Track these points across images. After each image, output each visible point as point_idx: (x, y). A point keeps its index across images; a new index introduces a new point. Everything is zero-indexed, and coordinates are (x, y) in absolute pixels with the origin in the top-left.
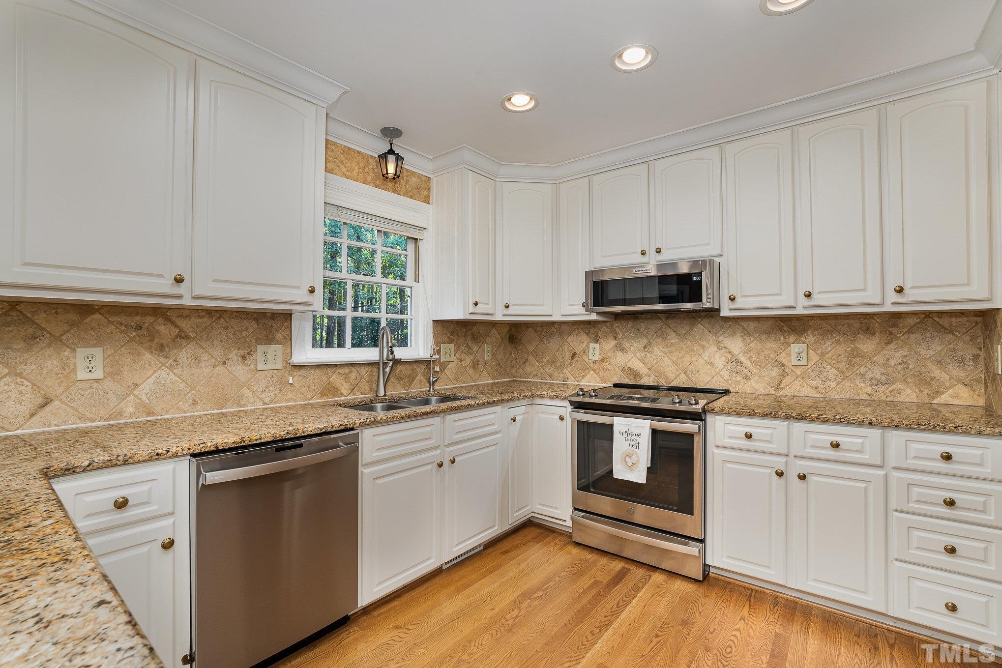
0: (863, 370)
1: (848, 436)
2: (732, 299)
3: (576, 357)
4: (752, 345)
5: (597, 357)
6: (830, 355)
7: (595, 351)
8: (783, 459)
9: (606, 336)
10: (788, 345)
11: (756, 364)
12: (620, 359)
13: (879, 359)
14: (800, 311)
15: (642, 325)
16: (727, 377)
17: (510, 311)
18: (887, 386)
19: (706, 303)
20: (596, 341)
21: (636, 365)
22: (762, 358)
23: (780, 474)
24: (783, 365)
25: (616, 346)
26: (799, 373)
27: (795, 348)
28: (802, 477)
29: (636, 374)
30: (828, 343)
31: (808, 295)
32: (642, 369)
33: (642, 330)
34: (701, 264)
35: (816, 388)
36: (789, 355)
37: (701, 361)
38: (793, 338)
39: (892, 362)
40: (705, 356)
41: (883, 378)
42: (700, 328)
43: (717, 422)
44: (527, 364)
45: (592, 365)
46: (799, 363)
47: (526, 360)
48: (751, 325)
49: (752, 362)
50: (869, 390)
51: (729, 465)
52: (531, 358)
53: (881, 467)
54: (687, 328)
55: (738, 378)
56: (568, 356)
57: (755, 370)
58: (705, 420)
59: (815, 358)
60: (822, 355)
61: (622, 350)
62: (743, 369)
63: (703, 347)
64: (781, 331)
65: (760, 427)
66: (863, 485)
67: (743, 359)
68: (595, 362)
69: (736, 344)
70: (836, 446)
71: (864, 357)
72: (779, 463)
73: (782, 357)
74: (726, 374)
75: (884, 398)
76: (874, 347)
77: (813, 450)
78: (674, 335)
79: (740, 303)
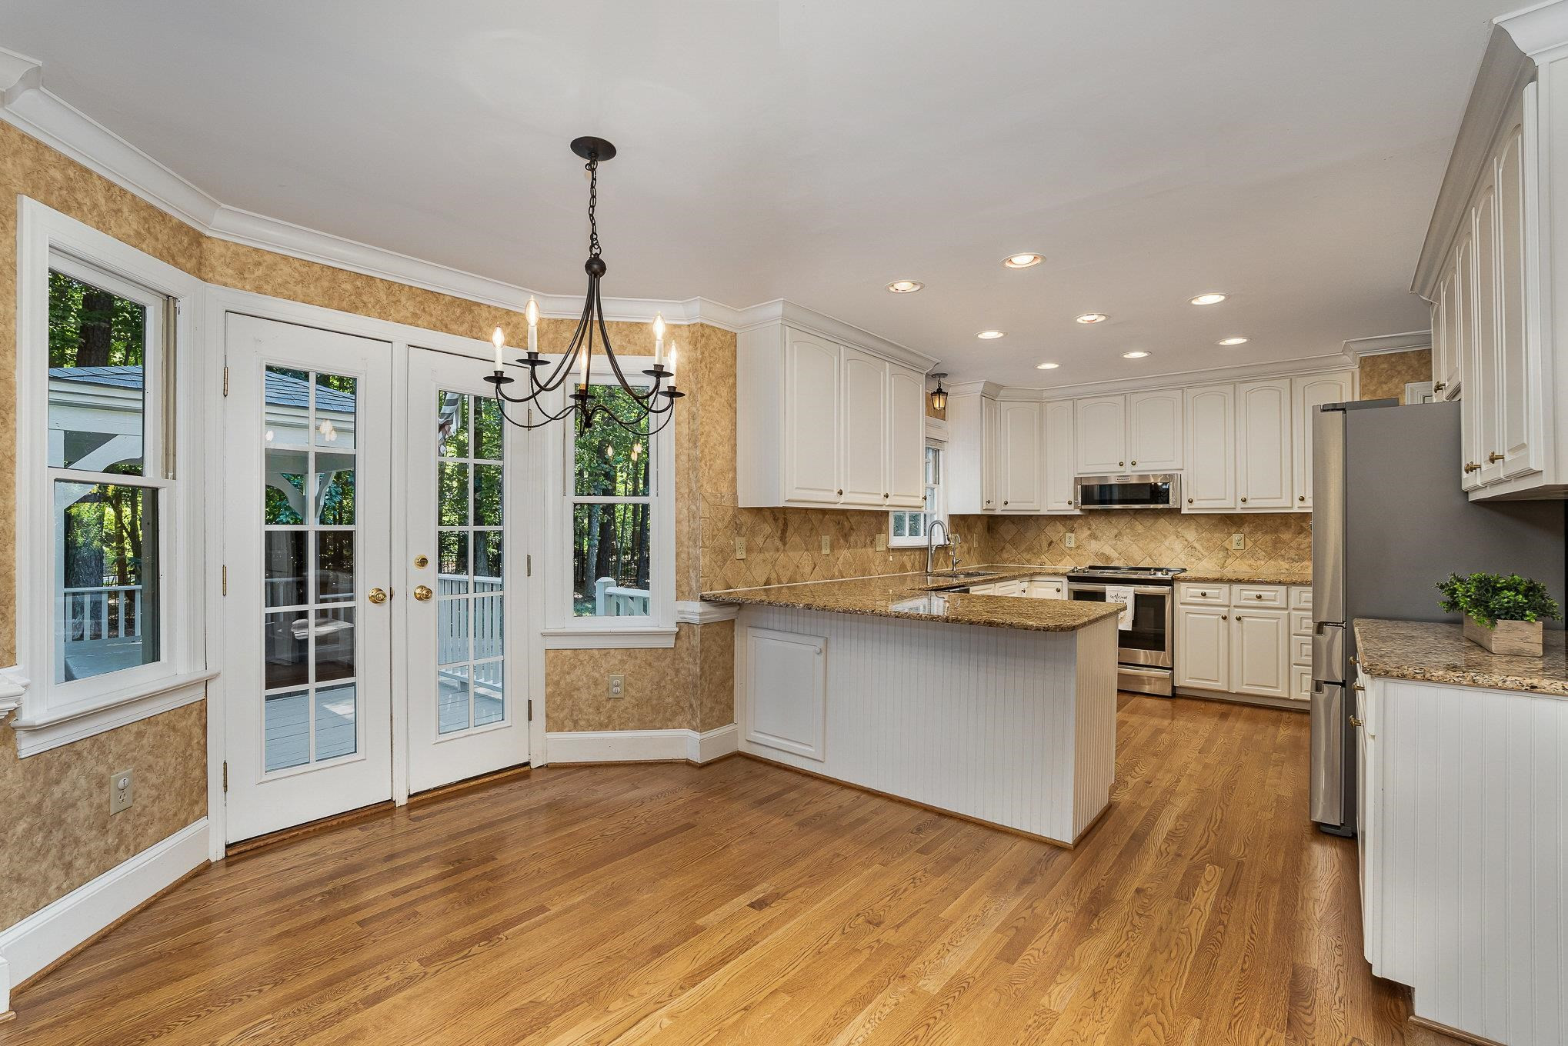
0: (1283, 552)
1: (1267, 592)
2: (1191, 502)
3: (1053, 545)
4: (1203, 535)
5: (1073, 545)
6: (1260, 541)
7: (1071, 540)
8: (1227, 609)
9: (1081, 527)
10: (1230, 534)
11: (1207, 549)
12: (1094, 546)
13: (1294, 544)
14: (1238, 511)
15: (1114, 520)
16: (1184, 559)
17: (1008, 507)
18: (1299, 563)
19: (1172, 505)
20: (1072, 532)
21: (1108, 550)
22: (1211, 544)
23: (1224, 618)
24: (1227, 549)
25: (1090, 535)
26: (1238, 555)
27: (1236, 537)
28: (1239, 619)
29: (1108, 558)
30: (1260, 533)
31: (1244, 501)
32: (1113, 554)
33: (1113, 522)
34: (1169, 478)
35: (1251, 566)
36: (1231, 542)
37: (1164, 547)
38: (1234, 529)
39: (1302, 547)
40: (1167, 543)
41: (1297, 557)
42: (1163, 523)
43: (1182, 587)
44: (1004, 551)
45: (1068, 551)
46: (1239, 548)
47: (1004, 548)
48: (1203, 521)
49: (1203, 548)
50: (1287, 566)
51: (1190, 615)
52: (1008, 546)
53: (1287, 609)
54: (1152, 521)
55: (1193, 560)
56: (1045, 545)
57: (1206, 554)
58: (1173, 586)
59: (1250, 544)
60: (1255, 542)
61: (1096, 538)
62: (1197, 553)
63: (1165, 536)
64: (1225, 523)
65: (1211, 590)
66: (1275, 621)
67: (1196, 545)
68: (1070, 548)
69: (1191, 534)
70: (1259, 597)
71: (1284, 543)
72: (1224, 611)
73: (1226, 544)
74: (1183, 557)
75: (1297, 571)
76: (1290, 536)
77: (1245, 602)
78: (1140, 526)
79: (1195, 505)
